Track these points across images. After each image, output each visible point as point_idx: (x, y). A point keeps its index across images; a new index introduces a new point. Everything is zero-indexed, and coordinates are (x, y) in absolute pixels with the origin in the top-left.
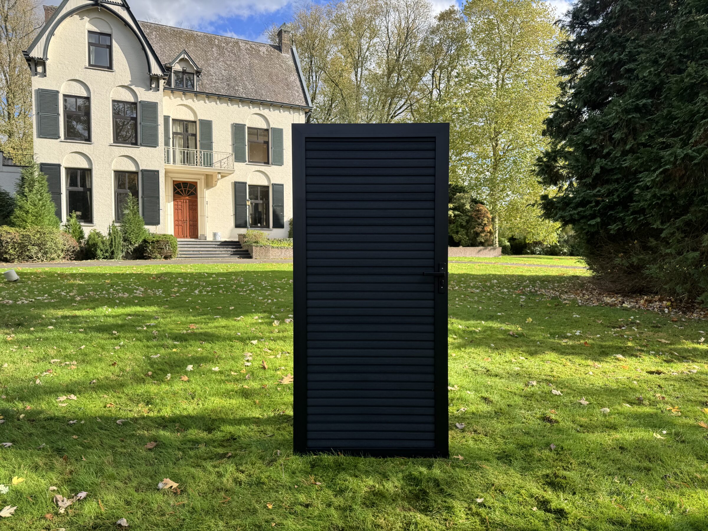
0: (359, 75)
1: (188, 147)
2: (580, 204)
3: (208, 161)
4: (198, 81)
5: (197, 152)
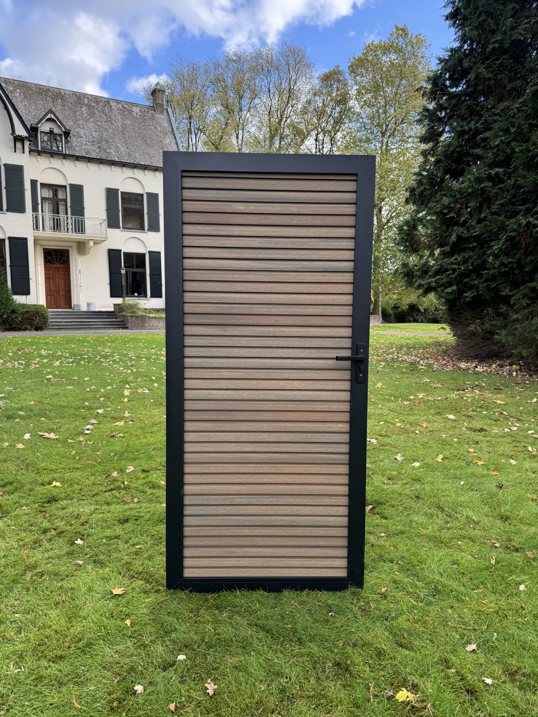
0: (240, 138)
1: (58, 213)
2: (438, 272)
3: (80, 228)
4: (67, 142)
5: (67, 218)
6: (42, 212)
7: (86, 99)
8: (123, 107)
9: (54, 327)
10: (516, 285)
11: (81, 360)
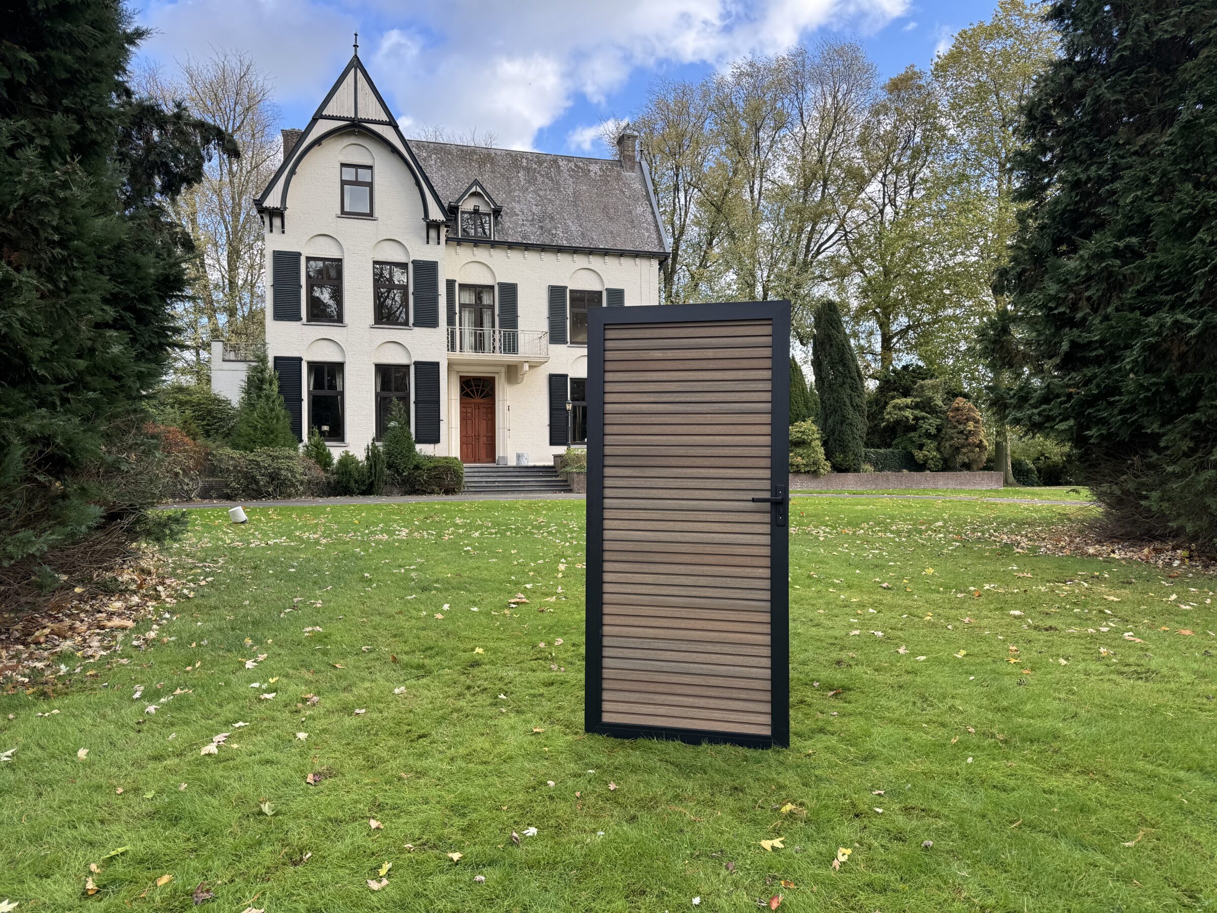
0: (756, 193)
1: (481, 325)
2: (1045, 400)
3: (511, 345)
4: (496, 224)
5: (494, 332)
6: (460, 325)
7: (524, 160)
8: (576, 166)
9: (471, 489)
10: (1168, 419)
11: (506, 531)
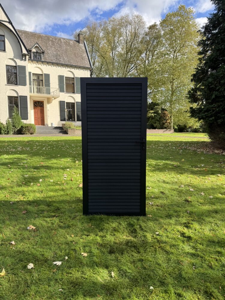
0: (114, 54)
1: (39, 86)
2: (206, 111)
3: (48, 92)
4: (43, 56)
5: (43, 88)
6: (33, 85)
8: (66, 41)
9: (38, 133)
